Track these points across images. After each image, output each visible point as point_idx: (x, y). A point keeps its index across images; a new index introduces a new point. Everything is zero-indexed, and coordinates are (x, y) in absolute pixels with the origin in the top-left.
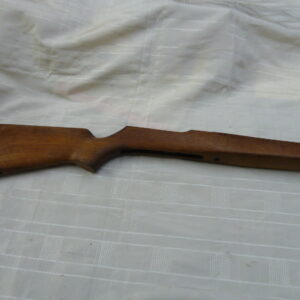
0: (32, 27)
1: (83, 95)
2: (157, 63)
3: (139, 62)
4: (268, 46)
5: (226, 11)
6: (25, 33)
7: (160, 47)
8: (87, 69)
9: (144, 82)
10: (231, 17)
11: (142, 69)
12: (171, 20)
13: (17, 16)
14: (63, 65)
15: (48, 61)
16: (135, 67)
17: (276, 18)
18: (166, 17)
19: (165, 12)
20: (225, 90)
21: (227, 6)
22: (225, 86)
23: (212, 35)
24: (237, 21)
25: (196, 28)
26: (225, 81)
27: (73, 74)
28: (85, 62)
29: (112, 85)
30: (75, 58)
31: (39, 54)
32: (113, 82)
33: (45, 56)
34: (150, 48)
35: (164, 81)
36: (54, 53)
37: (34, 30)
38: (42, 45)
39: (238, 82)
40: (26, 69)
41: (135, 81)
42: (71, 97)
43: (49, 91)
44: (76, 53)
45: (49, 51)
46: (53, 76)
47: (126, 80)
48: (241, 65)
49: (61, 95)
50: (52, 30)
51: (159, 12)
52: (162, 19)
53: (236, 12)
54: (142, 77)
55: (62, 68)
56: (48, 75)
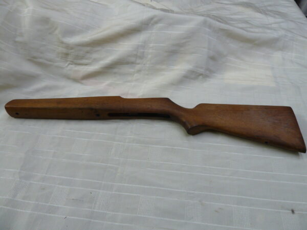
0: (56, 29)
1: (92, 81)
2: (150, 56)
3: (136, 56)
4: (234, 45)
5: (201, 18)
6: (50, 33)
7: (151, 45)
8: (96, 60)
9: (139, 71)
10: (205, 23)
11: (138, 61)
12: (160, 25)
13: (45, 21)
14: (78, 57)
15: (67, 54)
16: (133, 59)
17: (240, 25)
18: (156, 23)
19: (155, 19)
20: (201, 77)
21: (203, 16)
22: (201, 74)
23: (191, 36)
24: (210, 26)
25: (178, 31)
26: (201, 71)
27: (86, 65)
28: (95, 56)
29: (115, 73)
30: (88, 52)
31: (61, 49)
32: (115, 70)
33: (65, 50)
34: (144, 45)
35: (154, 70)
36: (72, 48)
37: (57, 32)
38: (62, 43)
39: (211, 72)
40: (50, 61)
41: (132, 70)
42: (84, 81)
43: (67, 77)
44: (88, 49)
45: (68, 47)
46: (71, 66)
47: (126, 69)
48: (213, 58)
49: (76, 80)
50: (70, 32)
51: (152, 19)
52: (153, 25)
53: (208, 19)
54: (138, 67)
55: (78, 60)
56: (67, 65)
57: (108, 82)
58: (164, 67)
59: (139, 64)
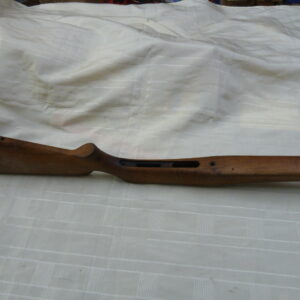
0: (31, 64)
1: (77, 127)
2: (147, 96)
3: (131, 96)
4: (252, 79)
5: (209, 48)
6: (24, 70)
7: (149, 82)
8: (81, 102)
9: (135, 114)
10: (215, 53)
11: (134, 102)
12: (159, 57)
13: (18, 54)
14: (58, 99)
15: (45, 95)
16: (126, 100)
17: (260, 53)
18: (155, 54)
19: (153, 50)
20: (211, 121)
21: (212, 43)
22: (211, 117)
23: (199, 69)
24: (222, 57)
25: (182, 64)
26: (212, 113)
27: (69, 107)
28: (80, 96)
29: (105, 117)
30: (71, 92)
31: (38, 89)
32: (106, 114)
33: (43, 91)
34: (142, 80)
35: (153, 114)
36: (52, 88)
37: (33, 68)
38: (40, 81)
39: (224, 113)
40: (25, 103)
41: (126, 114)
42: (67, 128)
43: (46, 123)
44: (71, 88)
45: (46, 86)
46: (50, 109)
47: (118, 112)
48: (226, 97)
49: (57, 127)
50: (49, 68)
51: (149, 49)
52: (151, 56)
53: (221, 50)
54: (133, 109)
55: (58, 102)
56: (45, 107)
57: (97, 128)
58: (165, 109)
59: (133, 105)
